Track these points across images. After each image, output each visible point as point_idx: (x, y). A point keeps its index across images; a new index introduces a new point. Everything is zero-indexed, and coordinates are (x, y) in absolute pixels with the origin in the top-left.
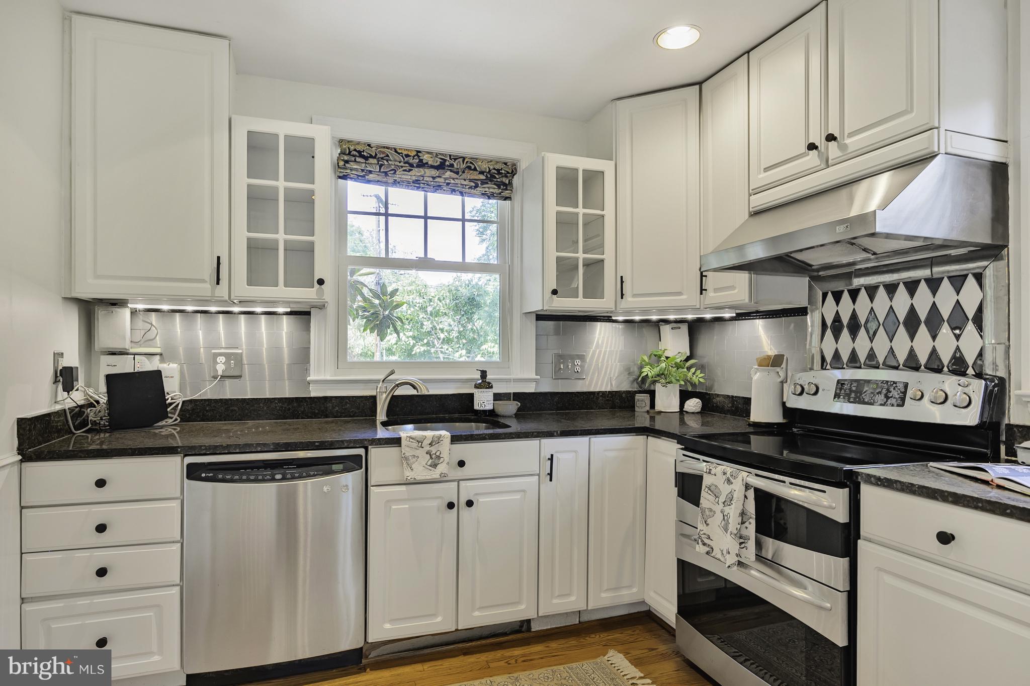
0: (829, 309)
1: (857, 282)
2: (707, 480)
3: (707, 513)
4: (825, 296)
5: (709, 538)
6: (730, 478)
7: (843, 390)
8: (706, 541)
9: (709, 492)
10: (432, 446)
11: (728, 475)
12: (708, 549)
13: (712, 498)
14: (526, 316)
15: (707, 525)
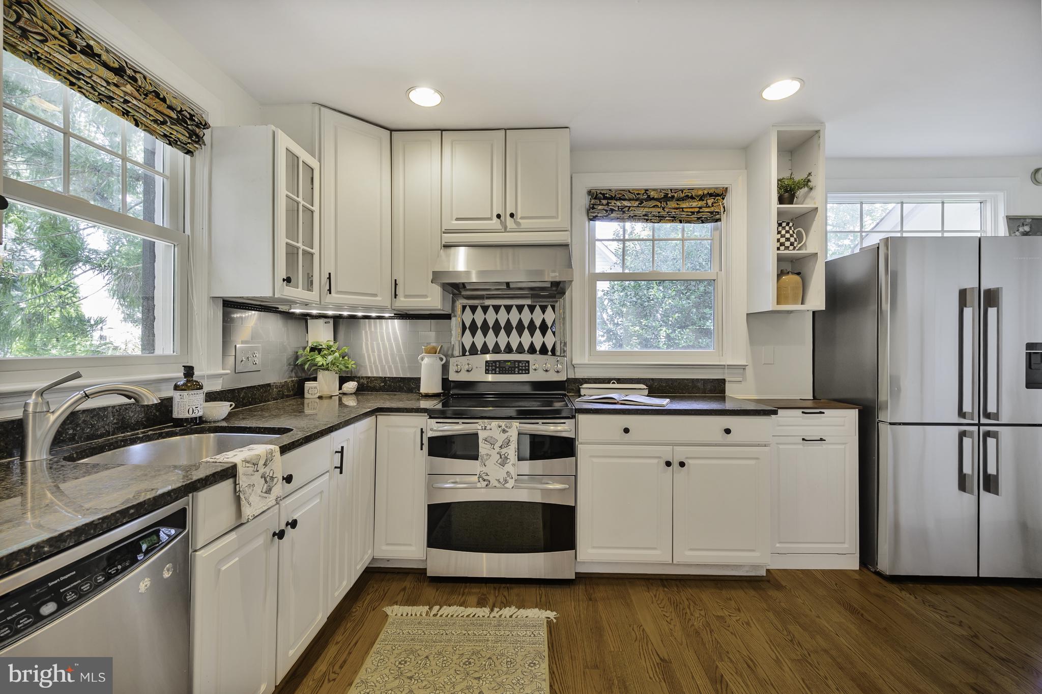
0: (468, 317)
1: (487, 302)
2: (482, 435)
3: (485, 457)
4: (464, 308)
5: (487, 475)
6: (505, 428)
7: (491, 367)
8: (486, 478)
9: (486, 442)
10: (266, 466)
11: (503, 427)
12: (486, 483)
13: (488, 446)
14: (213, 301)
15: (485, 466)
